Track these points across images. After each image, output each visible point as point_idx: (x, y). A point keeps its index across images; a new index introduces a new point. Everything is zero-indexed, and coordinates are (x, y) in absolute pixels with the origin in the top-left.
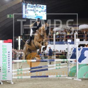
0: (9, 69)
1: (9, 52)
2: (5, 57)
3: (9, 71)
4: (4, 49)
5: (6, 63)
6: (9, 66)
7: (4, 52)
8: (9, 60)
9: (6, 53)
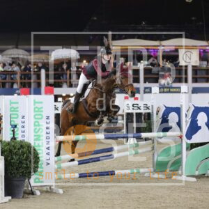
0: (48, 157)
1: (48, 118)
2: (39, 130)
3: (48, 162)
4: (37, 109)
5: (42, 143)
6: (48, 151)
7: (36, 117)
8: (48, 135)
9: (41, 118)
